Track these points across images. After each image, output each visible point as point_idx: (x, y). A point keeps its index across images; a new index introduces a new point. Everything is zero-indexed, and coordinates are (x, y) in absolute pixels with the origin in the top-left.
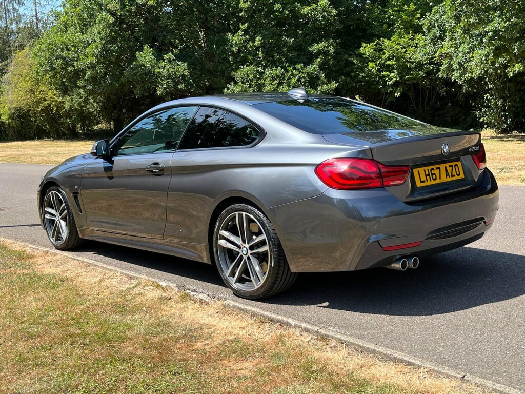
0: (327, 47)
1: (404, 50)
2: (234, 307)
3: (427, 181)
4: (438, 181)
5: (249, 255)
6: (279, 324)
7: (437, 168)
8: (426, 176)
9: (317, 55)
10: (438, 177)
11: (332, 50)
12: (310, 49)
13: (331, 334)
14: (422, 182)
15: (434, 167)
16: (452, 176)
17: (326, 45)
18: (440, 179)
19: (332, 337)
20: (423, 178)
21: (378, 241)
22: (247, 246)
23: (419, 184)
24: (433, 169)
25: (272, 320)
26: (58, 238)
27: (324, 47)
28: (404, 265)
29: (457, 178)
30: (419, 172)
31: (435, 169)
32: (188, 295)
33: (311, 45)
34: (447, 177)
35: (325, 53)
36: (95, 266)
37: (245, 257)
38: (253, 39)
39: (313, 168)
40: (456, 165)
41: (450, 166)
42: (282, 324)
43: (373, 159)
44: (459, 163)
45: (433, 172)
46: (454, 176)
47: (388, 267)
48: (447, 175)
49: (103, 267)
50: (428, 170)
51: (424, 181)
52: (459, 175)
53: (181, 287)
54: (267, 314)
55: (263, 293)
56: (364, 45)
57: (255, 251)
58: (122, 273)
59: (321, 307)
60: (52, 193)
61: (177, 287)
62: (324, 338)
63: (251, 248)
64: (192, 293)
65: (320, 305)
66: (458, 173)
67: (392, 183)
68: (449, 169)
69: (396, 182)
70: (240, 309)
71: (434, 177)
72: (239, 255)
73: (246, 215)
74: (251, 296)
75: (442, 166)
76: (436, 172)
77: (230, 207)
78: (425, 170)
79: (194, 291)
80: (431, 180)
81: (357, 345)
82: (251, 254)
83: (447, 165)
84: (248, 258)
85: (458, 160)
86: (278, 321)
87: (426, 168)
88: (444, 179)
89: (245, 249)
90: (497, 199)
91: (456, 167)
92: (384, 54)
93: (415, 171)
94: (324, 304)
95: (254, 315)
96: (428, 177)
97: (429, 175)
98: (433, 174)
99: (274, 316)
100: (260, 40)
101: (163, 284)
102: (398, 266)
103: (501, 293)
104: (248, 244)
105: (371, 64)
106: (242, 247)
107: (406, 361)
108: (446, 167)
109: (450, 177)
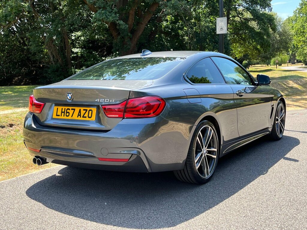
3: (61, 116)
4: (69, 118)
7: (72, 109)
8: (62, 112)
14: (57, 115)
15: (70, 108)
16: (83, 117)
18: (72, 116)
20: (59, 113)
23: (54, 116)
24: (69, 109)
30: (58, 108)
34: (78, 117)
40: (90, 110)
41: (84, 110)
44: (94, 110)
46: (86, 117)
48: (79, 115)
50: (65, 109)
51: (59, 116)
52: (90, 117)
66: (90, 116)
68: (83, 112)
71: (68, 114)
75: (77, 109)
76: (71, 112)
78: (62, 109)
80: (64, 116)
83: (82, 109)
85: (95, 107)
88: (75, 117)
91: (90, 112)
96: (63, 114)
97: (64, 112)
98: (67, 112)
108: (80, 110)
109: (81, 117)
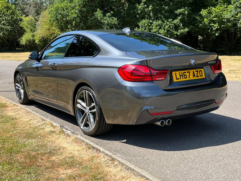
0: (184, 11)
1: (222, 12)
2: (80, 139)
3: (181, 79)
4: (188, 79)
5: (89, 113)
6: (96, 150)
7: (187, 72)
8: (180, 76)
9: (179, 15)
10: (188, 77)
11: (186, 12)
12: (175, 12)
13: (117, 158)
14: (177, 79)
15: (186, 71)
16: (197, 76)
17: (184, 10)
18: (189, 78)
19: (116, 160)
20: (178, 77)
21: (147, 110)
22: (88, 108)
23: (175, 80)
25: (93, 148)
26: (20, 98)
27: (183, 11)
28: (162, 123)
29: (200, 77)
30: (176, 73)
31: (186, 72)
32: (63, 131)
33: (177, 10)
34: (193, 77)
35: (183, 14)
36: (31, 113)
37: (87, 114)
38: (148, 7)
39: (117, 69)
40: (200, 71)
41: (196, 71)
42: (98, 150)
43: (147, 66)
44: (202, 70)
45: (185, 74)
46: (199, 76)
47: (155, 124)
48: (194, 76)
49: (34, 114)
50: (182, 73)
51: (179, 79)
52: (202, 76)
53: (62, 127)
54: (92, 144)
55: (94, 133)
56: (203, 10)
57: (91, 111)
58: (40, 117)
59: (121, 142)
60: (18, 76)
61: (60, 126)
62: (113, 160)
63: (90, 109)
64: (65, 130)
65: (121, 141)
66: (201, 75)
67: (157, 79)
68: (196, 73)
69: (160, 79)
70: (82, 140)
71: (185, 77)
72: (85, 113)
73: (88, 92)
74: (89, 134)
75: (191, 71)
76: (187, 74)
77: (82, 88)
78: (180, 73)
79: (66, 129)
80: (183, 78)
81: (126, 165)
82: (90, 112)
83: (195, 70)
84: (89, 114)
85: (202, 68)
86: (96, 149)
87: (181, 72)
88: (192, 78)
89: (87, 110)
90: (226, 89)
91: (201, 72)
92: (212, 15)
93: (174, 73)
94: (124, 141)
95: (87, 144)
96: (181, 77)
97: (182, 76)
98: (184, 75)
99: (95, 146)
100: (152, 7)
101: (54, 124)
102: (159, 123)
103: (220, 141)
104: (89, 107)
105: (205, 19)
106: (86, 108)
107: (146, 177)
108: (193, 72)
109: (195, 77)
